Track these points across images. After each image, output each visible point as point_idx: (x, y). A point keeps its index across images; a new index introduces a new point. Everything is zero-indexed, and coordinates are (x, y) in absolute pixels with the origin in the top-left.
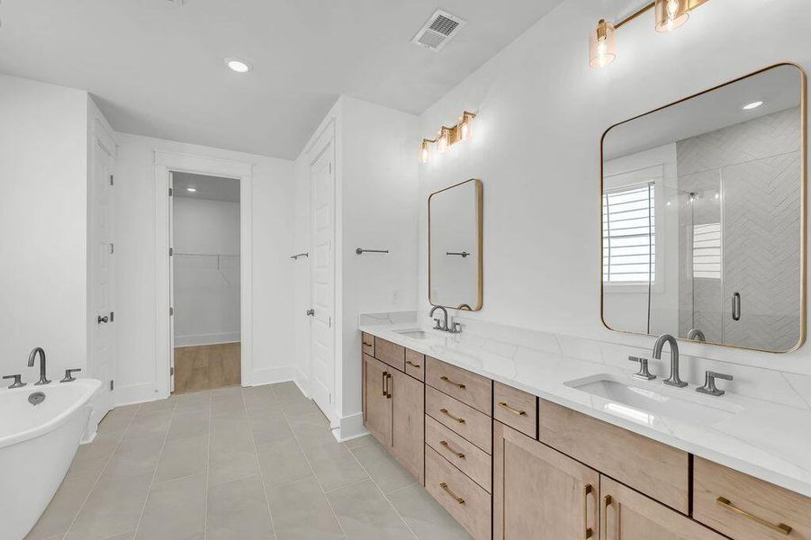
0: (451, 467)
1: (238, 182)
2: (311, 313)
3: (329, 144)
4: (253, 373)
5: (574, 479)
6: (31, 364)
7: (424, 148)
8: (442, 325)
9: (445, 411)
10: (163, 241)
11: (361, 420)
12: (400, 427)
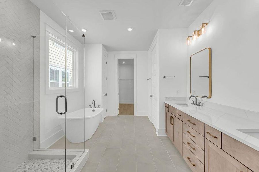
0: (191, 152)
1: (133, 59)
2: (152, 96)
3: (156, 45)
4: (137, 112)
5: (237, 168)
6: (93, 103)
7: (188, 39)
8: (195, 103)
9: (189, 132)
10: (116, 76)
11: (165, 131)
12: (176, 135)
